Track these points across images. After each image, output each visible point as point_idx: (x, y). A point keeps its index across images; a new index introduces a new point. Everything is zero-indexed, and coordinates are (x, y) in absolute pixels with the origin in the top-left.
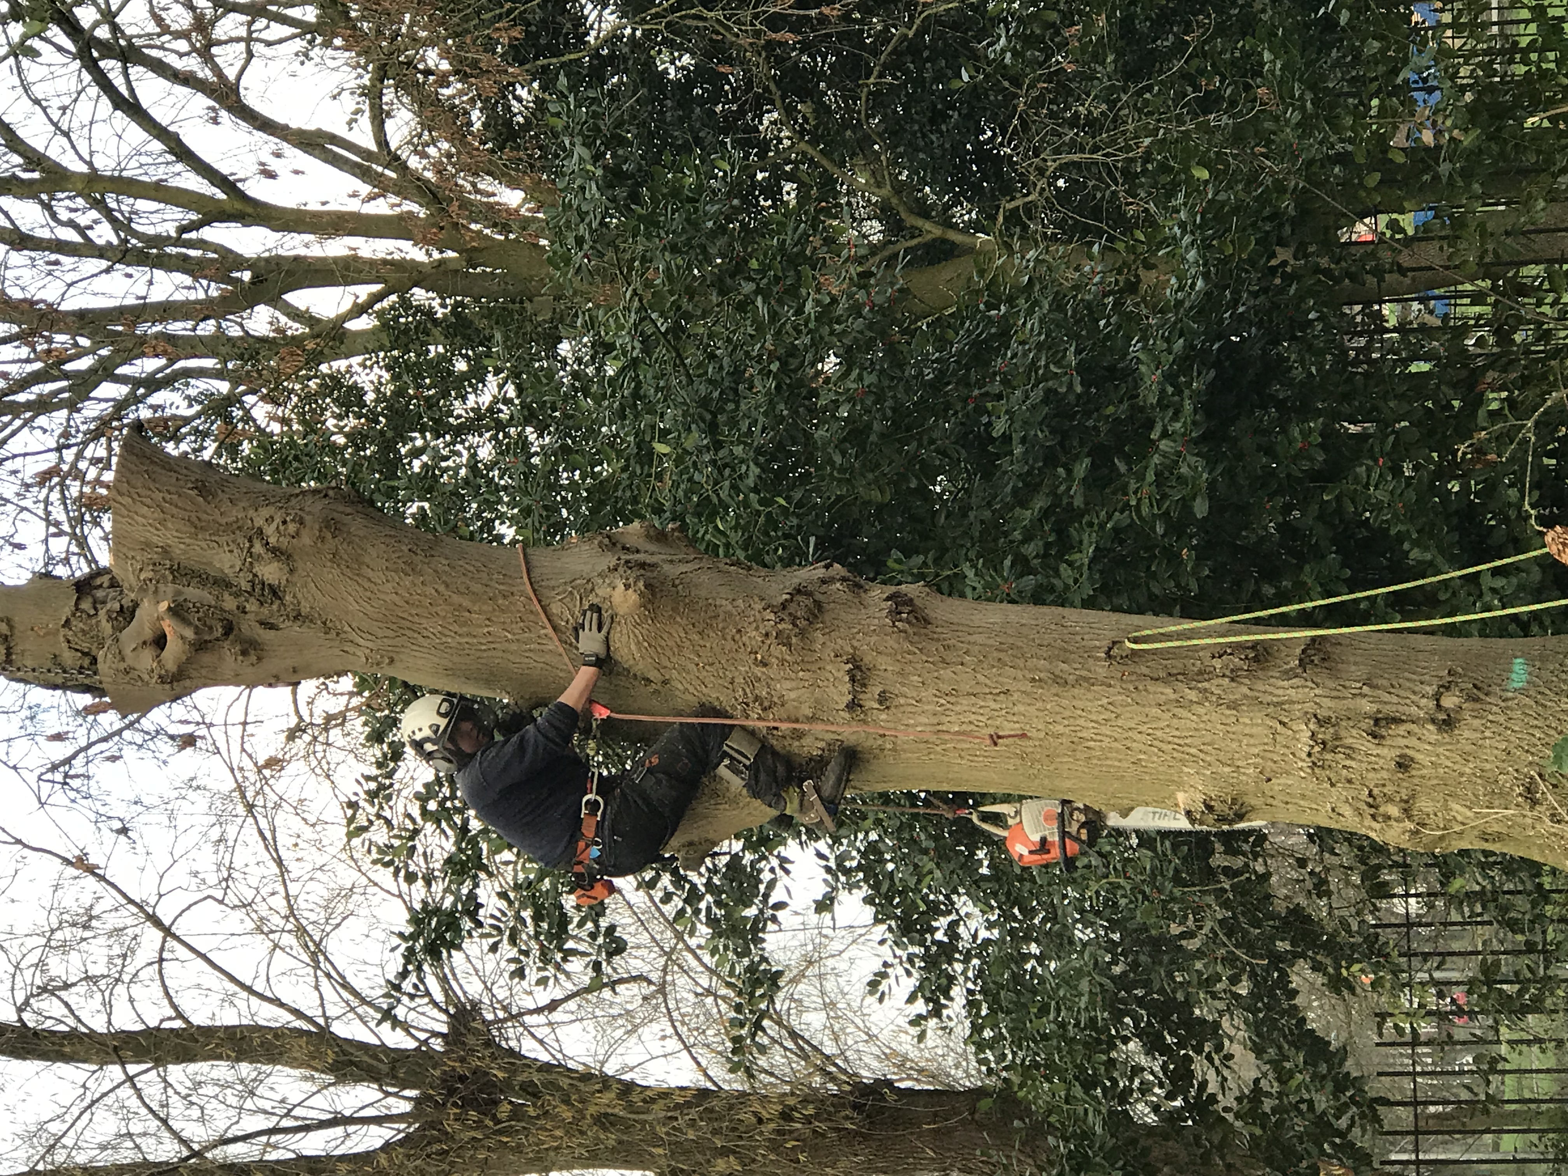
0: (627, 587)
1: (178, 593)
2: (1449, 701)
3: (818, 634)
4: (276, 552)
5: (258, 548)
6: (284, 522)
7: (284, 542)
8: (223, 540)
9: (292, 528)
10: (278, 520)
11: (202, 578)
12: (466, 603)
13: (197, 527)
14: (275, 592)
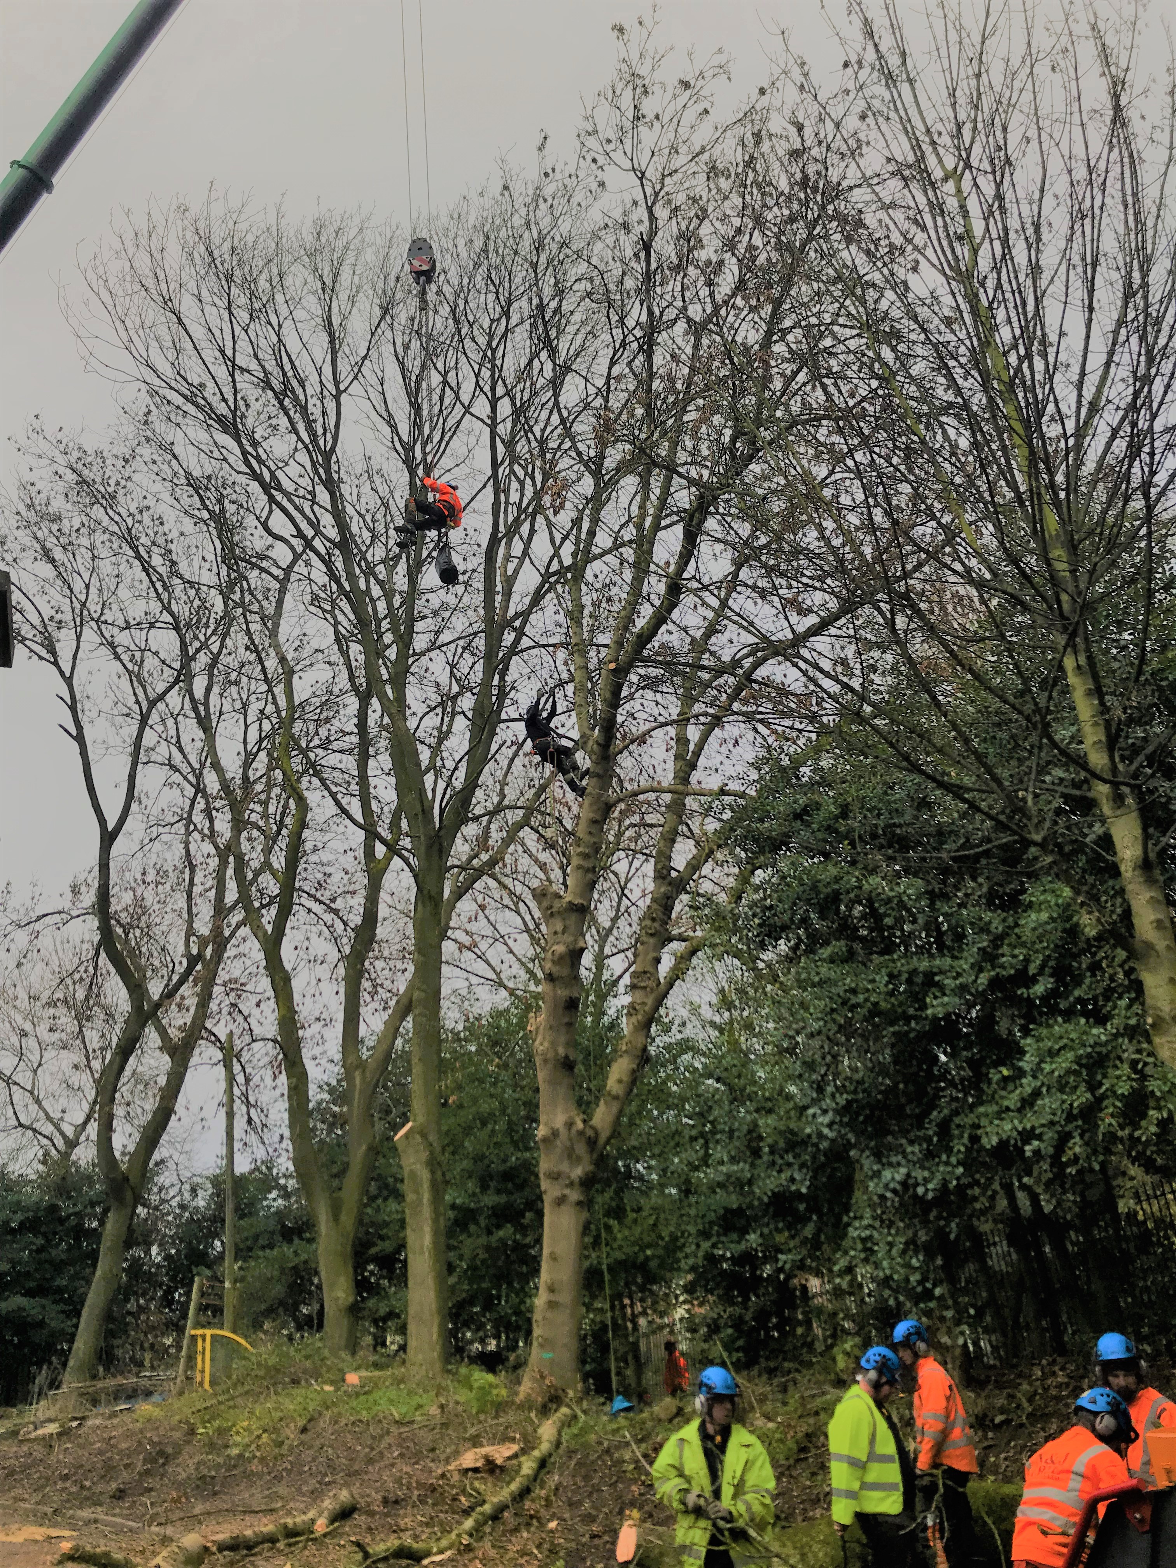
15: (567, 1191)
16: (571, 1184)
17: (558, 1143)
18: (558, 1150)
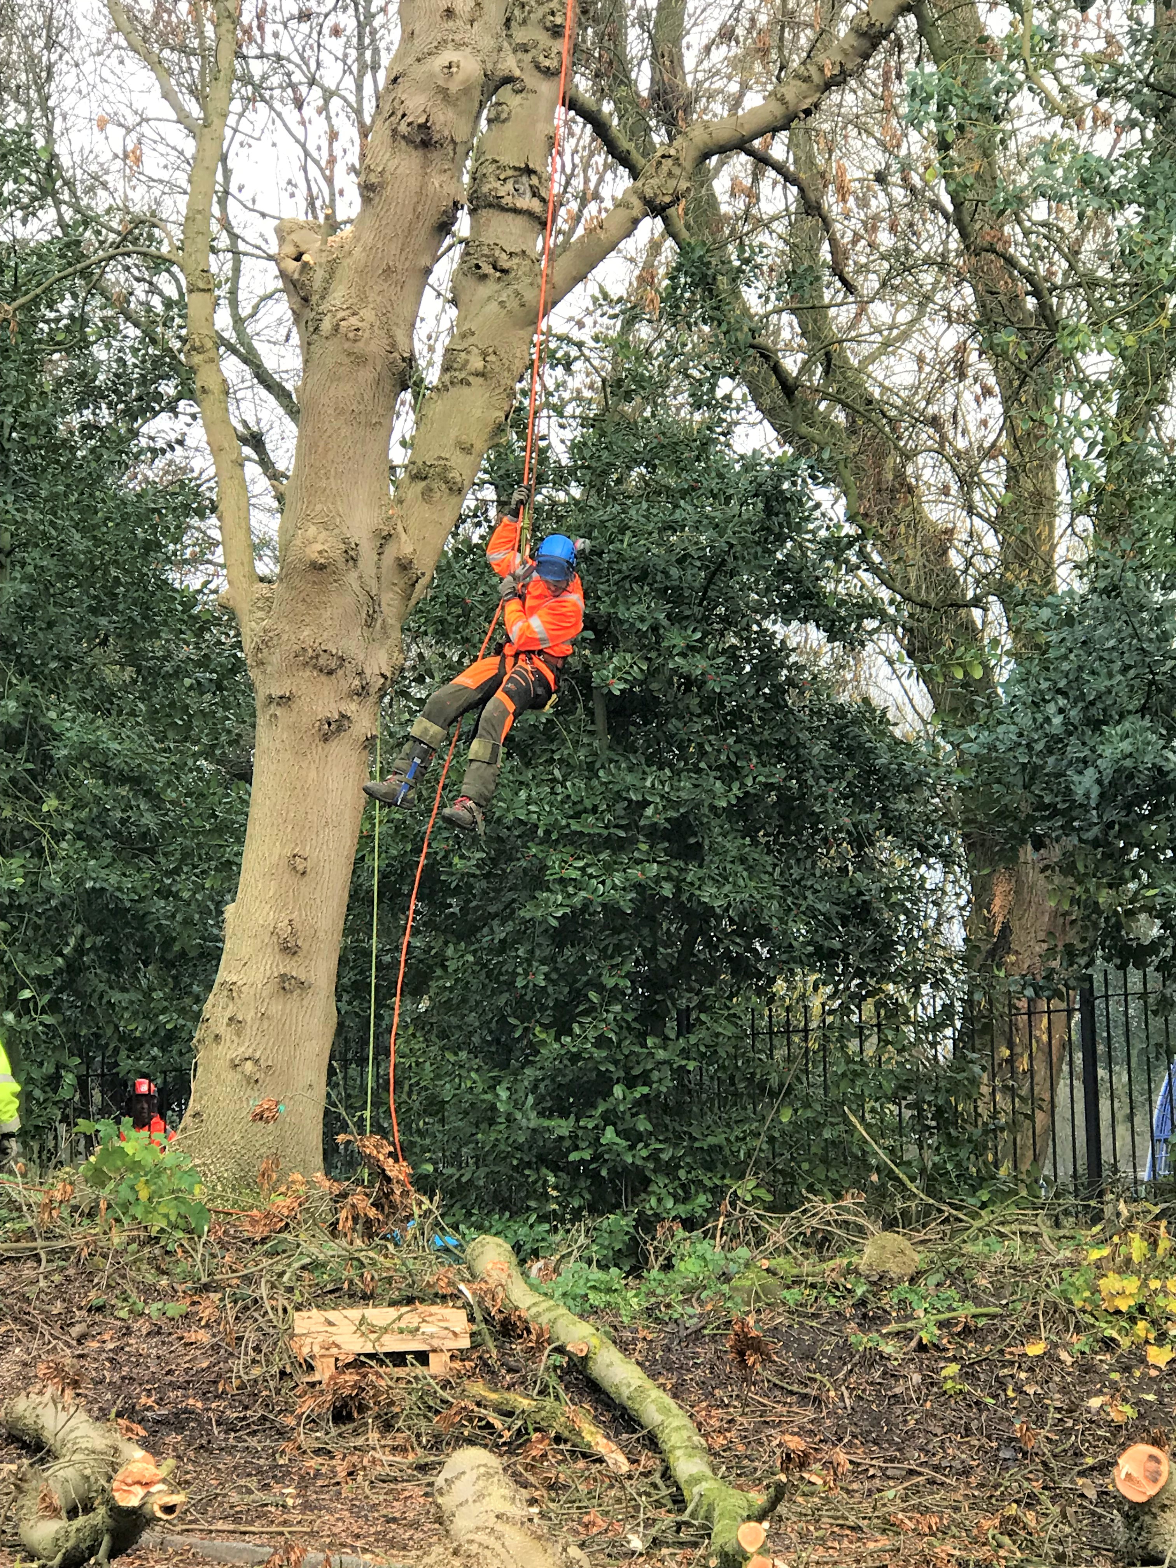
0: (320, 552)
1: (321, 265)
2: (249, 1066)
3: (308, 673)
4: (336, 328)
5: (341, 314)
6: (358, 330)
7: (343, 330)
8: (352, 290)
9: (351, 335)
10: (360, 325)
11: (328, 281)
12: (320, 450)
13: (361, 272)
14: (316, 329)
15: (351, 708)
16: (362, 692)
17: (352, 578)
18: (348, 600)
